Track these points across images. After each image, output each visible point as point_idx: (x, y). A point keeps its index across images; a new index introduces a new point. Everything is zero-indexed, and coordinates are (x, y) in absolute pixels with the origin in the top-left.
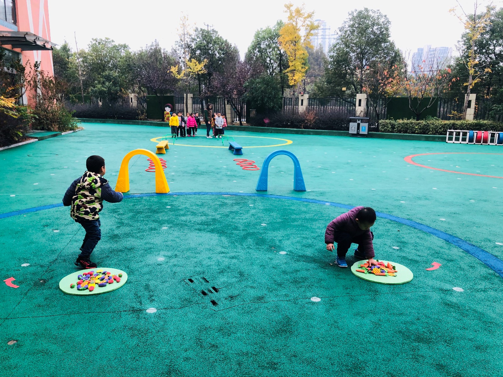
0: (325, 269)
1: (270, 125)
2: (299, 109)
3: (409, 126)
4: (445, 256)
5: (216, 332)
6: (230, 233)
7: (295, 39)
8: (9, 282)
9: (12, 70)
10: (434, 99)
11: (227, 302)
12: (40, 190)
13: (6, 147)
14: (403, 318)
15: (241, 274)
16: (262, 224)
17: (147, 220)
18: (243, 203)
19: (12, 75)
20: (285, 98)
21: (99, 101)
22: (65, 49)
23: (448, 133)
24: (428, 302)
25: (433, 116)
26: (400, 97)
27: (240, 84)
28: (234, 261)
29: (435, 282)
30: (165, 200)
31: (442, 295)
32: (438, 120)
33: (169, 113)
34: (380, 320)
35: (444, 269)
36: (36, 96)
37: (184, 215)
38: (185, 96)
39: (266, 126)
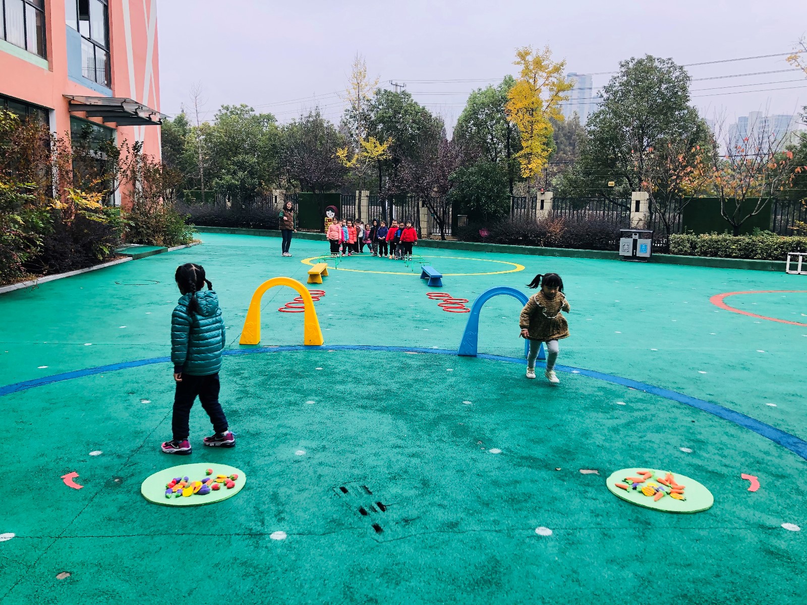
0: (564, 480)
1: (489, 239)
2: (537, 216)
3: (721, 244)
4: (773, 469)
5: (377, 578)
6: (412, 415)
7: (531, 106)
8: (69, 479)
9: (101, 154)
10: (763, 200)
11: (399, 529)
12: (128, 336)
13: (86, 270)
14: (692, 573)
15: (425, 483)
16: (464, 402)
17: (284, 389)
18: (437, 365)
19: (101, 162)
20: (514, 197)
21: (227, 200)
22: (181, 122)
23: (789, 257)
24: (738, 547)
25: (762, 230)
26: (705, 196)
27: (444, 176)
28: (415, 461)
29: (752, 512)
30: (314, 357)
31: (763, 536)
32: (771, 235)
33: (332, 219)
34: (650, 573)
35: (768, 491)
36: (134, 192)
37: (343, 382)
38: (357, 195)
39: (483, 241)
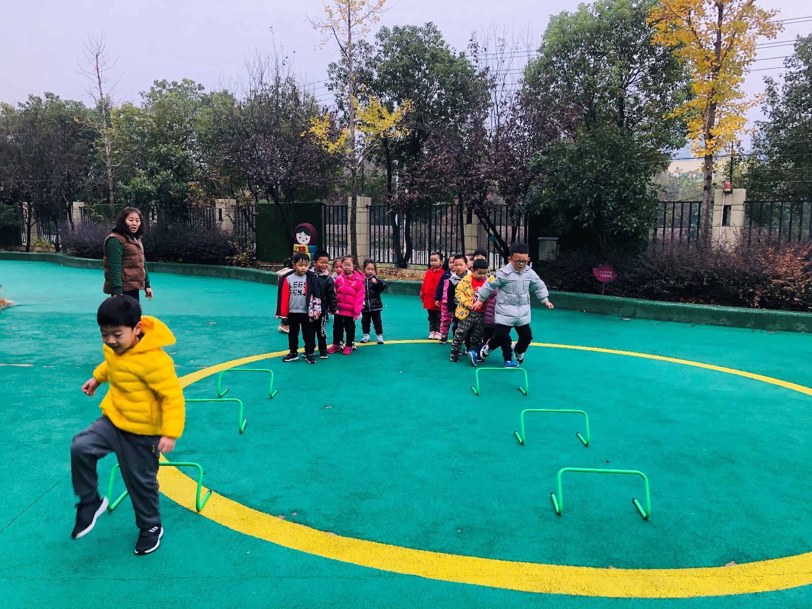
1: (620, 288)
33: (306, 247)
38: (350, 204)
39: (603, 291)
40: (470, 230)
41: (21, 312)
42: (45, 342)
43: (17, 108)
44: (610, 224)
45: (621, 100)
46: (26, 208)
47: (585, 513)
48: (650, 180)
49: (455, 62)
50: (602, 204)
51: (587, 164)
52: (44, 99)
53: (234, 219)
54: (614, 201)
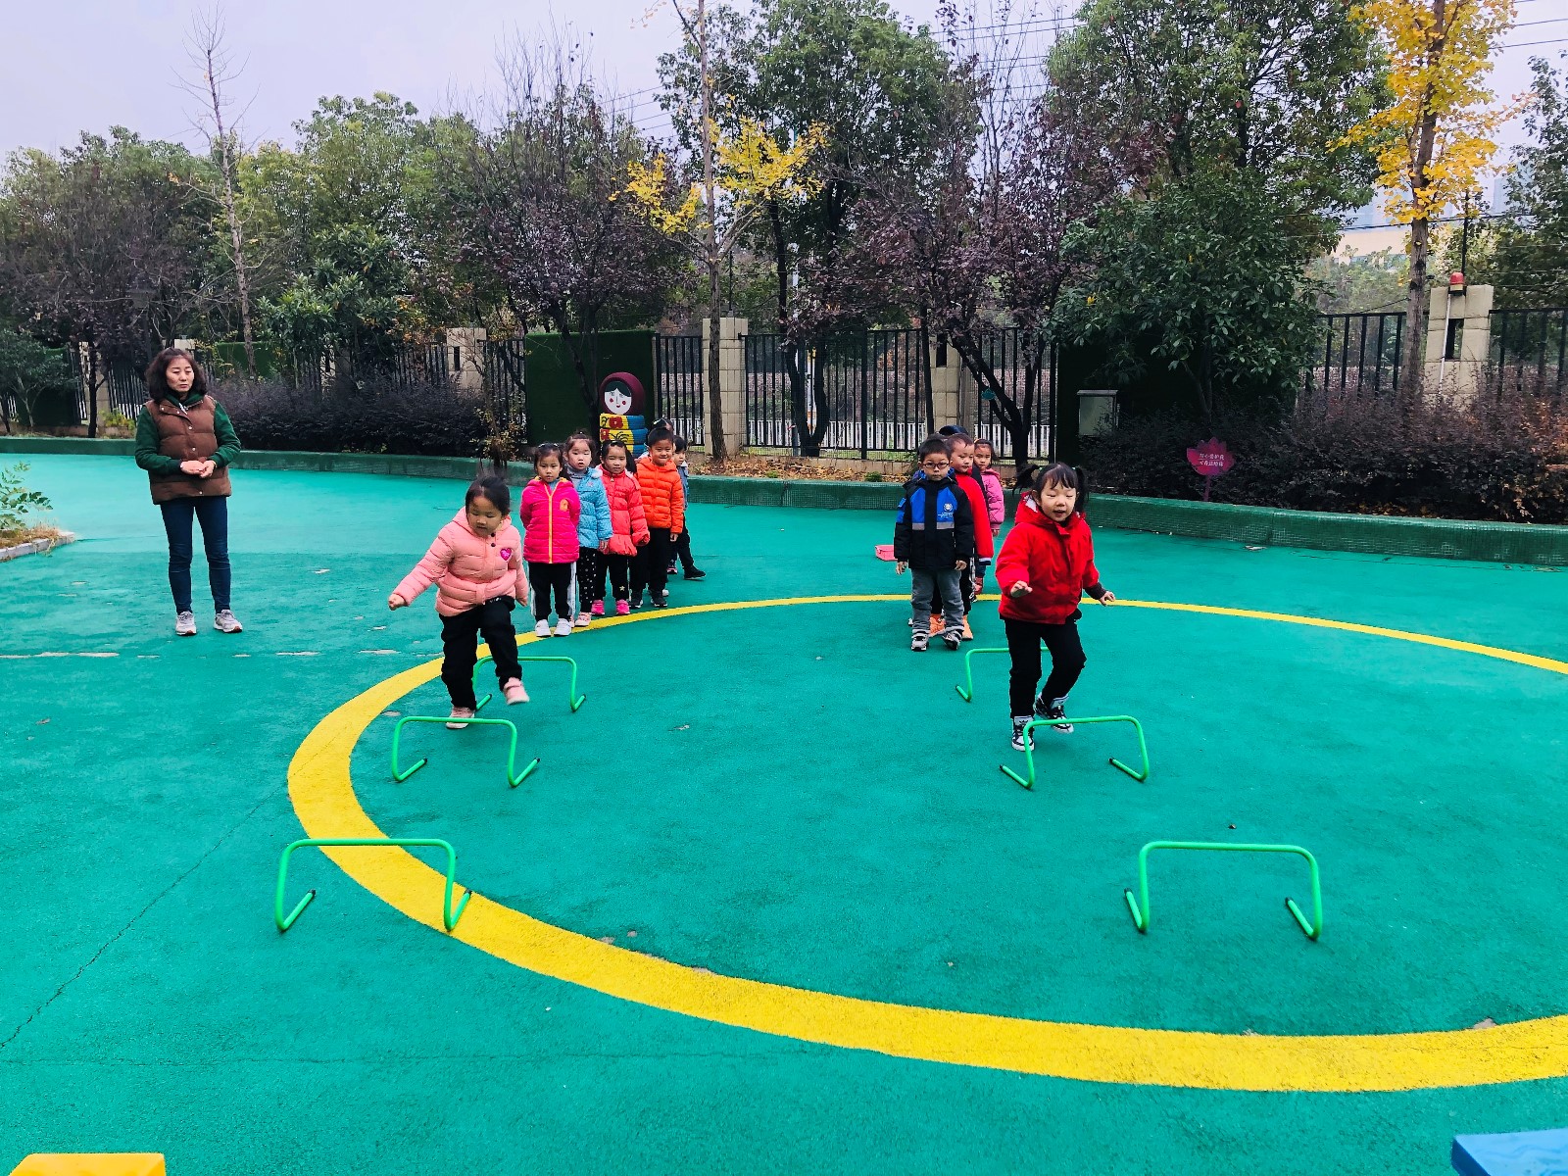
1: (1240, 488)
21: (323, 368)
33: (624, 418)
38: (706, 333)
39: (1207, 493)
40: (944, 379)
41: (89, 554)
42: (138, 610)
43: (59, 159)
44: (1221, 362)
45: (1241, 112)
46: (86, 353)
47: (1192, 928)
48: (1302, 272)
49: (909, 46)
50: (1207, 322)
51: (1176, 242)
52: (110, 140)
53: (482, 367)
54: (1229, 315)
